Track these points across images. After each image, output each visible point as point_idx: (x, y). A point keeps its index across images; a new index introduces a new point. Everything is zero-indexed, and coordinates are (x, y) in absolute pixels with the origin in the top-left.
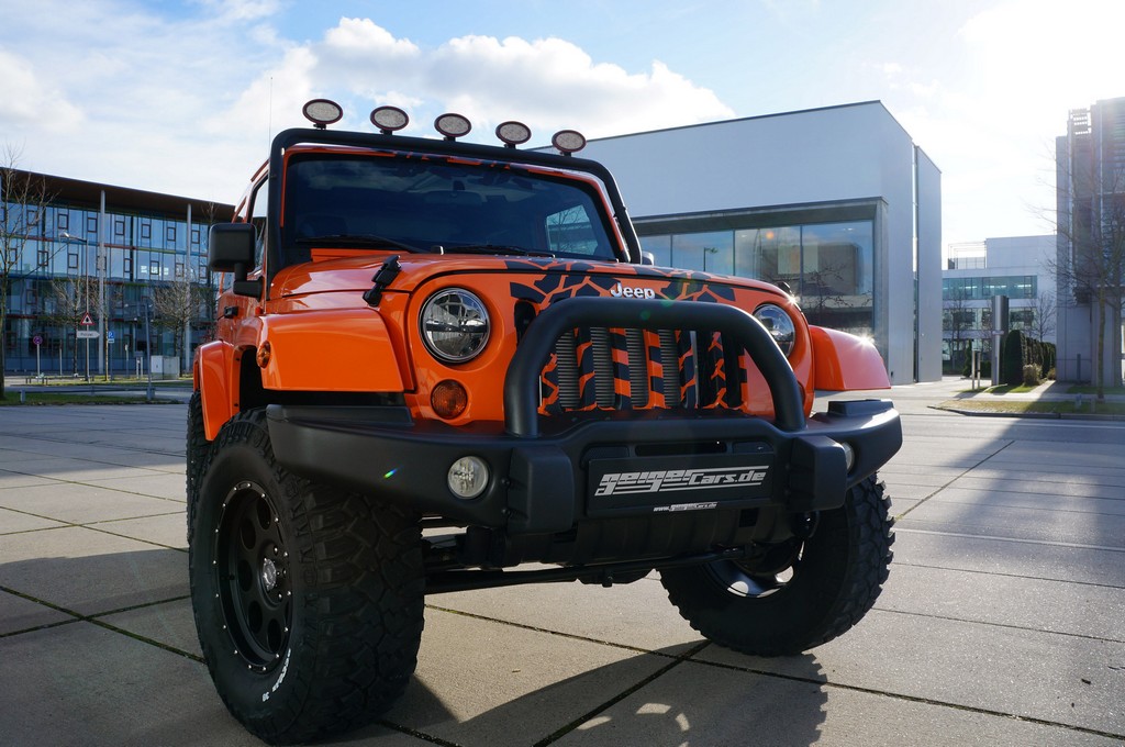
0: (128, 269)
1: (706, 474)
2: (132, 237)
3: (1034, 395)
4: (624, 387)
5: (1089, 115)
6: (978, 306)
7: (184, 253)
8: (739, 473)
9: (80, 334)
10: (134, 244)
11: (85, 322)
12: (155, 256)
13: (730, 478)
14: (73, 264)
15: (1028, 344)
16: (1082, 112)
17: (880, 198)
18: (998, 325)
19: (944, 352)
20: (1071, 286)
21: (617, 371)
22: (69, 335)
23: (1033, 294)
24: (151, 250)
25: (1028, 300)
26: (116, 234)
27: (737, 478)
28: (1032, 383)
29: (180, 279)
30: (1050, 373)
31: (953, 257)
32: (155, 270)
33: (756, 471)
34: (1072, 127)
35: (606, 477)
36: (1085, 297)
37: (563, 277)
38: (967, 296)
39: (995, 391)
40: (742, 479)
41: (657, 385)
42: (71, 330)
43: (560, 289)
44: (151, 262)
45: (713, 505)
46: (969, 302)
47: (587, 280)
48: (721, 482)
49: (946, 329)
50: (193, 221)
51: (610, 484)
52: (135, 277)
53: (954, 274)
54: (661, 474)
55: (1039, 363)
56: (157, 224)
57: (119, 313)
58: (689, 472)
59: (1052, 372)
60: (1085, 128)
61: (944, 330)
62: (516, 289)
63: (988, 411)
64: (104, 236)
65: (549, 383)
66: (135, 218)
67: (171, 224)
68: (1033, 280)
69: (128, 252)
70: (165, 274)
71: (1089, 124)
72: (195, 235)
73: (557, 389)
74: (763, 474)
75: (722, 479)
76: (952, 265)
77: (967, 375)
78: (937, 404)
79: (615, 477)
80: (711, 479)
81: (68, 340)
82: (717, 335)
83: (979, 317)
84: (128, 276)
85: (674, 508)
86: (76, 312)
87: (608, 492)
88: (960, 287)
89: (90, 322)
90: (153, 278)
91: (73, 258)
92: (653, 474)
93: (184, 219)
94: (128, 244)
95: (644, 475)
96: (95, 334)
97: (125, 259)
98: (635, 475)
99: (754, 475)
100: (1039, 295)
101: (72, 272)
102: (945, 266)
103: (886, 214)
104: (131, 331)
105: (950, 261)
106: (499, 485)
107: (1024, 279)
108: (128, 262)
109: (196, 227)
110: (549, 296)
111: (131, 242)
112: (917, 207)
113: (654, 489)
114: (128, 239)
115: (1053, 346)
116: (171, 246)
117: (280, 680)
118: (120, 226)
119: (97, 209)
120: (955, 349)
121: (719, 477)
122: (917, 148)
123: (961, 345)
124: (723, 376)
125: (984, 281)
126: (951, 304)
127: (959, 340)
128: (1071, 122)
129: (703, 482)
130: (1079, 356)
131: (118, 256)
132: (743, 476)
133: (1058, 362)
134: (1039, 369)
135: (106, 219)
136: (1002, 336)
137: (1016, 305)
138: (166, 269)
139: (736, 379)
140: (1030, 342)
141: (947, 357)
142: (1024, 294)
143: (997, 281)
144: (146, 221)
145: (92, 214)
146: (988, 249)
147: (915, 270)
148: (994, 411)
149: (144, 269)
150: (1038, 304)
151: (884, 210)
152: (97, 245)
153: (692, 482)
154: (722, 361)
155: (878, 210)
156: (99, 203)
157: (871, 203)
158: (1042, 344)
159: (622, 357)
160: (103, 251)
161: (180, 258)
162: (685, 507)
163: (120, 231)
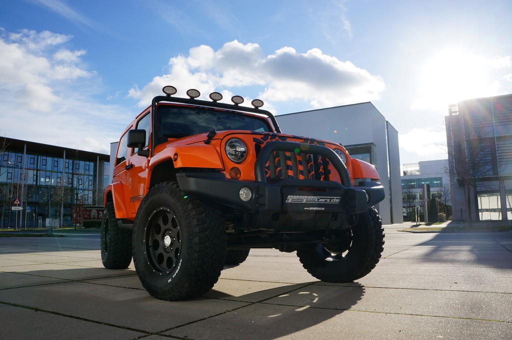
0: (35, 179)
1: (321, 198)
2: (37, 165)
3: (444, 225)
4: (291, 173)
5: (457, 107)
6: (418, 192)
7: (61, 173)
8: (331, 199)
9: (13, 208)
10: (39, 168)
11: (16, 203)
12: (48, 174)
13: (328, 200)
14: (9, 177)
15: (440, 205)
16: (455, 106)
17: (372, 143)
18: (426, 197)
19: (404, 213)
20: (455, 178)
21: (288, 167)
22: (6, 210)
23: (441, 185)
24: (46, 171)
25: (439, 188)
26: (30, 164)
27: (330, 200)
28: (442, 221)
29: (59, 185)
30: (450, 218)
31: (405, 170)
32: (47, 180)
33: (337, 199)
34: (451, 112)
35: (289, 196)
36: (461, 183)
37: (270, 137)
38: (413, 187)
39: (426, 225)
40: (332, 201)
41: (302, 172)
42: (7, 208)
43: (269, 140)
44: (46, 176)
45: (323, 209)
46: (413, 189)
47: (277, 138)
48: (325, 201)
49: (404, 202)
50: (66, 158)
51: (291, 199)
52: (38, 184)
53: (406, 178)
54: (306, 197)
55: (445, 212)
56: (50, 160)
57: (30, 200)
58: (315, 197)
59: (451, 217)
60: (456, 112)
61: (403, 202)
62: (255, 139)
63: (423, 231)
64: (25, 165)
65: (267, 170)
66: (39, 157)
67: (56, 159)
68: (440, 179)
69: (35, 171)
70: (52, 182)
71: (457, 110)
72: (67, 164)
73: (269, 172)
74: (339, 200)
75: (326, 200)
76: (405, 173)
77: (414, 221)
78: (402, 230)
79: (292, 196)
80: (322, 200)
81: (5, 213)
82: (320, 158)
83: (418, 196)
84: (35, 183)
85: (311, 209)
86: (10, 199)
87: (290, 201)
88: (409, 183)
89: (18, 203)
90: (47, 184)
91: (10, 175)
92: (304, 197)
93: (62, 157)
94: (36, 168)
95: (301, 197)
96: (21, 208)
97: (34, 175)
98: (298, 197)
99: (336, 200)
100: (443, 186)
101: (9, 181)
102: (402, 174)
103: (376, 150)
104: (35, 208)
105: (404, 172)
106: (255, 197)
107: (436, 179)
108: (35, 176)
109: (67, 161)
110: (265, 142)
111: (37, 167)
112: (389, 147)
113: (304, 202)
114: (36, 166)
115: (451, 207)
116: (56, 169)
117: (177, 272)
118: (32, 160)
119: (22, 152)
120: (409, 211)
121: (325, 200)
122: (387, 122)
123: (411, 209)
124: (323, 171)
125: (419, 180)
126: (406, 190)
127: (409, 207)
128: (450, 110)
129: (320, 201)
130: (461, 209)
131: (31, 173)
132: (332, 200)
133: (453, 213)
134: (445, 215)
135: (26, 157)
136: (428, 202)
137: (434, 190)
138: (53, 180)
139: (327, 173)
140: (440, 204)
141: (405, 215)
142: (437, 185)
143: (425, 180)
144: (45, 158)
145: (20, 155)
146: (420, 166)
147: (389, 176)
148: (426, 231)
149: (42, 180)
150: (443, 189)
151: (374, 147)
152: (21, 168)
153: (316, 201)
154: (322, 166)
155: (372, 148)
156: (24, 150)
157: (369, 145)
158: (446, 205)
159: (289, 163)
160: (24, 171)
161: (59, 175)
162: (314, 209)
163: (32, 162)
